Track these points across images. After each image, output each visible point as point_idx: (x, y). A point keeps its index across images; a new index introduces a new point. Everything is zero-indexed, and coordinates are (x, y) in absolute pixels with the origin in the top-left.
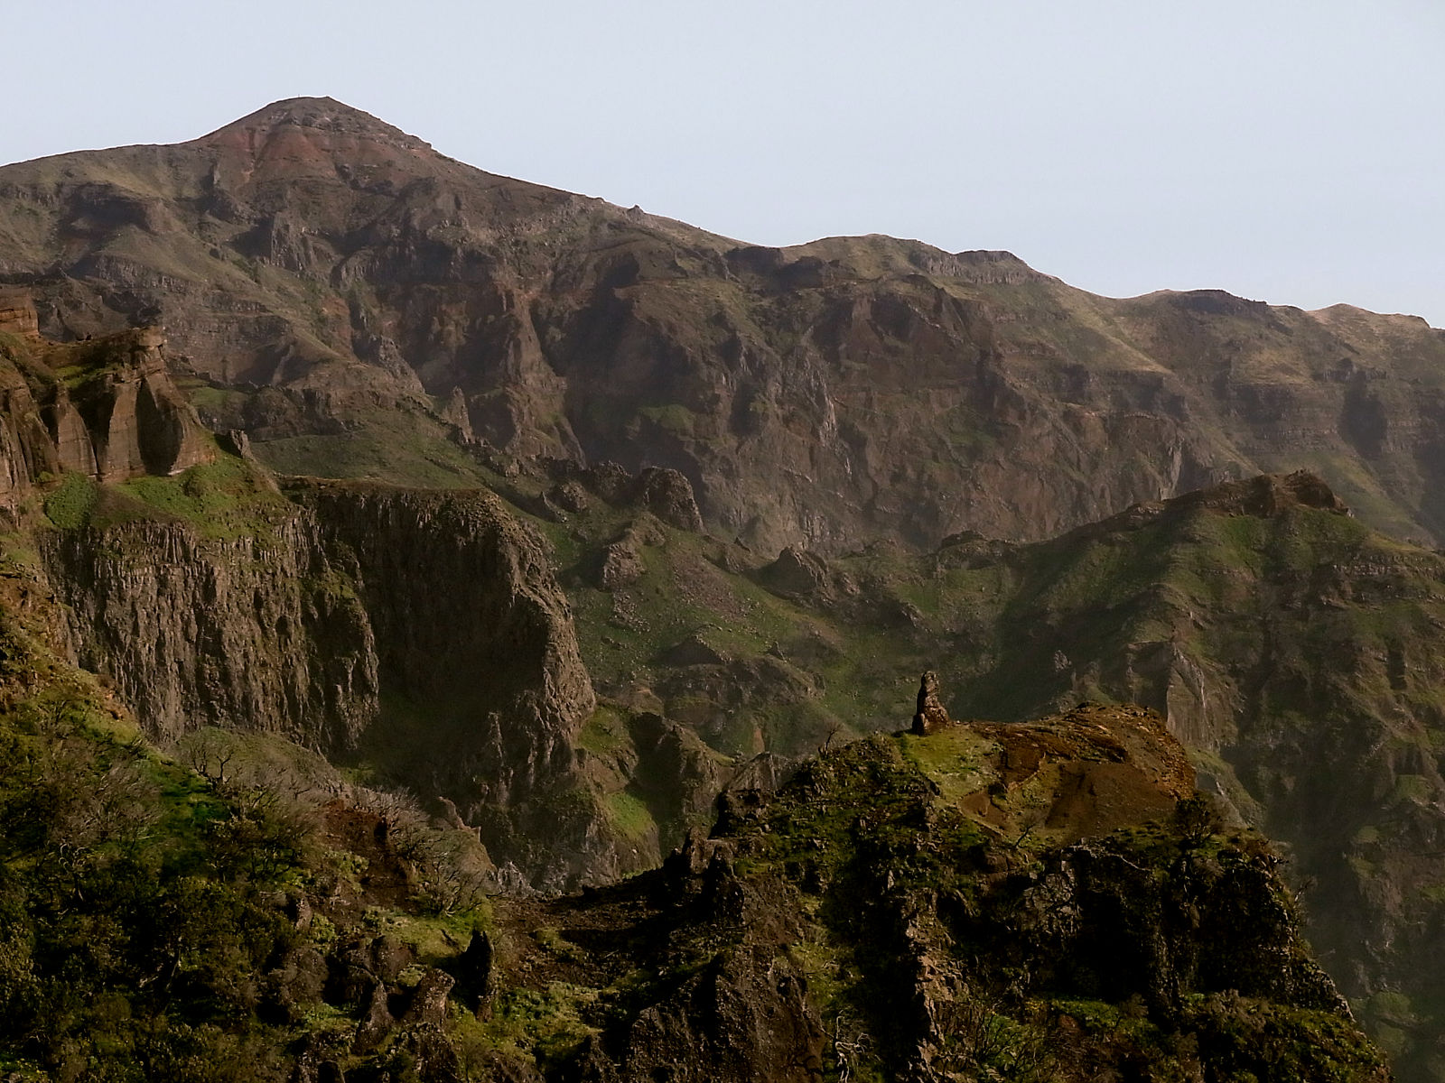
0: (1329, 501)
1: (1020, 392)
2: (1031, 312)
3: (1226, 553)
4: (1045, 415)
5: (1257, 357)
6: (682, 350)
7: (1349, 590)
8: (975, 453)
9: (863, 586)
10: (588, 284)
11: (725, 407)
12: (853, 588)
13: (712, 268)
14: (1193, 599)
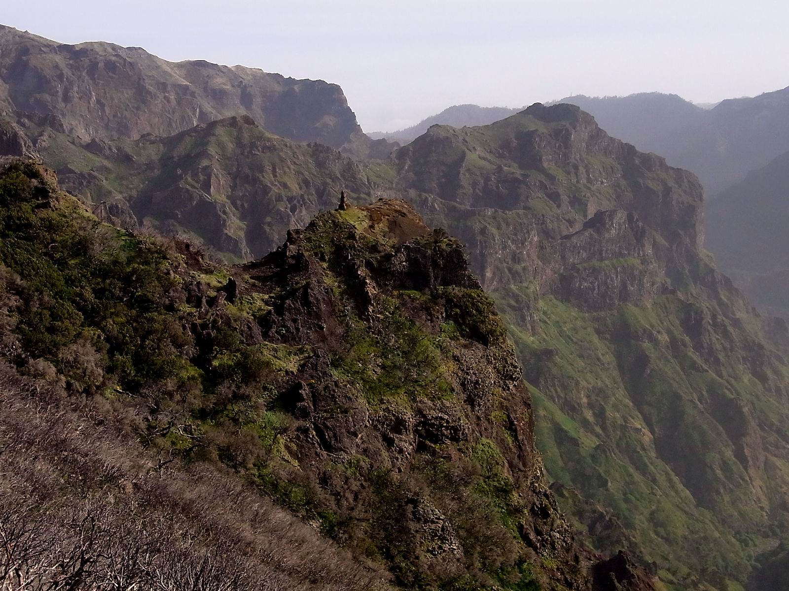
0: (253, 123)
1: (151, 91)
2: (149, 66)
3: (225, 139)
4: (159, 97)
5: (215, 81)
6: (45, 76)
7: (261, 149)
8: (138, 108)
9: (118, 150)
10: (13, 55)
11: (60, 93)
12: (114, 150)
13: (53, 51)
14: (217, 153)
